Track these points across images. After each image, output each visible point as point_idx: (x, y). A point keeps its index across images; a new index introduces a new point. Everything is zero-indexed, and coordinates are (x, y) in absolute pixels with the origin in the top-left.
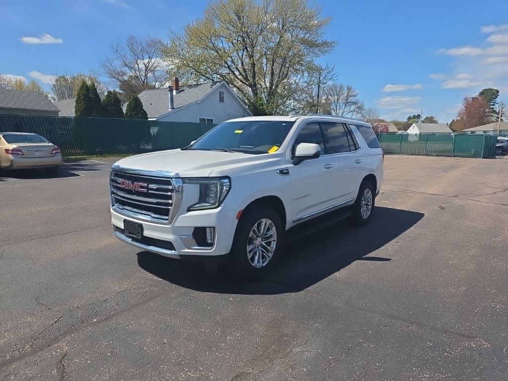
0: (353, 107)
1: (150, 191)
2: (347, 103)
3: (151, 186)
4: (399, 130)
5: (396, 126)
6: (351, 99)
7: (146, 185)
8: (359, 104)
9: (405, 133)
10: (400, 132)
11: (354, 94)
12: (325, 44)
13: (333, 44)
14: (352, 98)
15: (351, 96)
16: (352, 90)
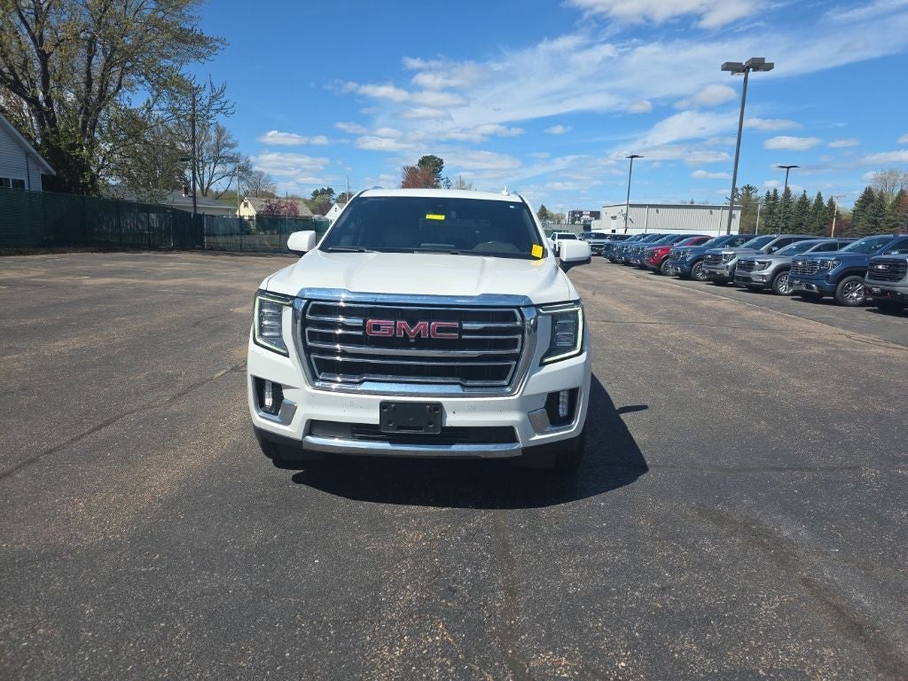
0: (230, 167)
1: (464, 337)
2: (217, 159)
3: (466, 326)
4: (315, 214)
5: (308, 206)
6: (224, 151)
7: (456, 324)
8: (242, 162)
9: (323, 218)
10: (316, 216)
11: (230, 142)
12: (200, 39)
13: (217, 44)
14: (227, 149)
15: (225, 145)
16: (226, 134)
